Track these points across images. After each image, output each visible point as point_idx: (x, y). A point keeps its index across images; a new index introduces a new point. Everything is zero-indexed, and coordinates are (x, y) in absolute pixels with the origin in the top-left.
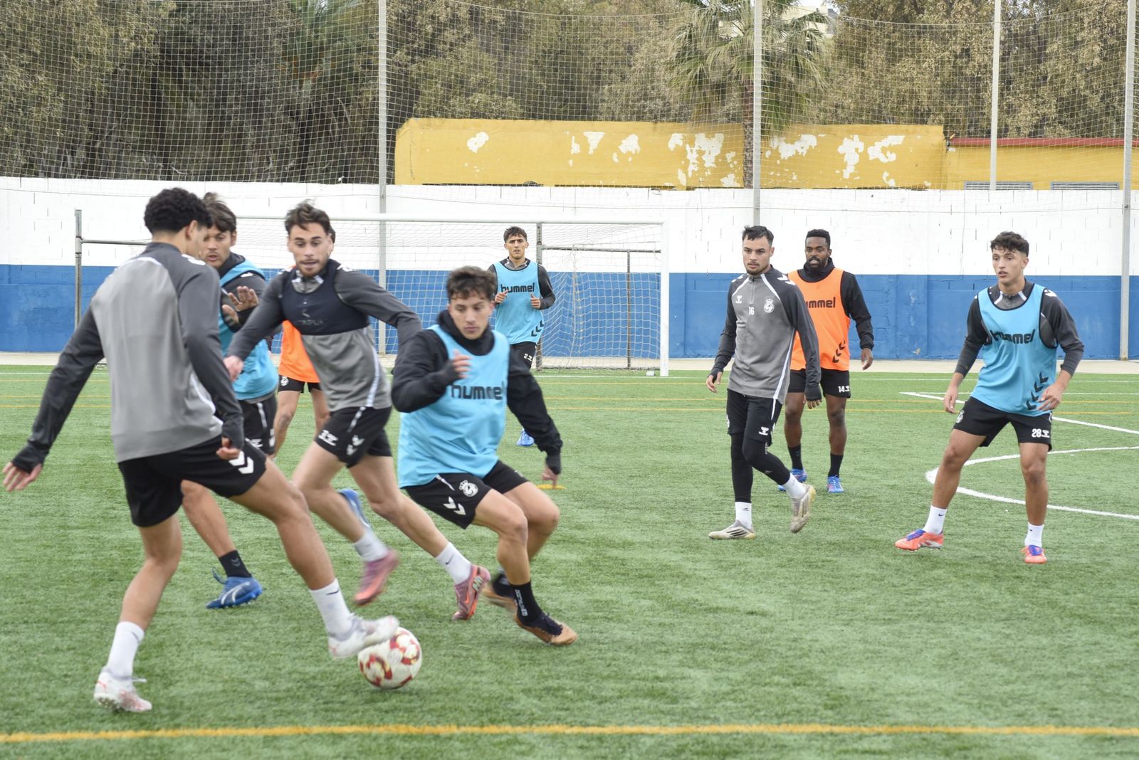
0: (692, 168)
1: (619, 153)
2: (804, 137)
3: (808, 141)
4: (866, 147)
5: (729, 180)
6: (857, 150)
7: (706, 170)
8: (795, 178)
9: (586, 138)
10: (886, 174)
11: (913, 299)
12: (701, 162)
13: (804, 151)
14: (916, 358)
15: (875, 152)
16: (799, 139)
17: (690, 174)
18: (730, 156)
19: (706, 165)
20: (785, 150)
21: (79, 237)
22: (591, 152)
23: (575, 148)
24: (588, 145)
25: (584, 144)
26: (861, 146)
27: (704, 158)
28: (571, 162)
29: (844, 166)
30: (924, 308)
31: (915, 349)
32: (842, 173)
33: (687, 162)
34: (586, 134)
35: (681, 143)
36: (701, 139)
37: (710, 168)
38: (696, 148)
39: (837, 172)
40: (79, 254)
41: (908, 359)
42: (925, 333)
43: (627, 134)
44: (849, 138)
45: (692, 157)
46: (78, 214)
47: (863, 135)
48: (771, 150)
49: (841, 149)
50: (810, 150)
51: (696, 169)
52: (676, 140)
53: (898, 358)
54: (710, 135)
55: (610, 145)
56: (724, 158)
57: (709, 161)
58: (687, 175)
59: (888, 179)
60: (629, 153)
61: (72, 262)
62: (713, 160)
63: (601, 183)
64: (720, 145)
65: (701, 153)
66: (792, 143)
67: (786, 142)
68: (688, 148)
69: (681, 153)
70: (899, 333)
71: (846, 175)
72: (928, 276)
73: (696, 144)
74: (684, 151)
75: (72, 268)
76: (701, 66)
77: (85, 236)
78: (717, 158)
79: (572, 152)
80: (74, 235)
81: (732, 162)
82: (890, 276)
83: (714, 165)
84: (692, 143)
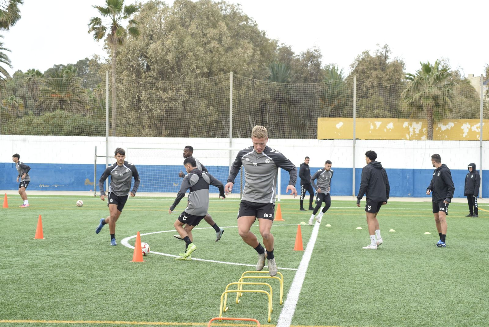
0: (411, 134)
1: (387, 129)
2: (450, 123)
3: (451, 125)
4: (471, 127)
5: (424, 137)
6: (468, 128)
7: (416, 134)
8: (446, 137)
9: (375, 124)
10: (478, 136)
11: (408, 177)
12: (414, 131)
13: (450, 128)
14: (409, 196)
15: (474, 128)
16: (448, 124)
17: (410, 136)
18: (424, 129)
19: (416, 133)
20: (443, 127)
21: (96, 155)
22: (377, 128)
23: (372, 127)
24: (376, 126)
25: (375, 126)
26: (469, 126)
27: (415, 130)
28: (370, 132)
29: (463, 133)
30: (412, 180)
31: (409, 194)
32: (462, 136)
33: (410, 132)
34: (375, 122)
35: (407, 125)
36: (414, 124)
37: (417, 134)
38: (413, 127)
39: (461, 135)
40: (96, 160)
41: (406, 197)
42: (412, 188)
43: (389, 122)
44: (465, 123)
45: (411, 130)
46: (96, 148)
47: (470, 123)
48: (438, 127)
49: (462, 128)
50: (452, 128)
51: (413, 134)
52: (406, 124)
53: (402, 196)
54: (417, 122)
55: (383, 126)
56: (422, 131)
57: (417, 131)
58: (409, 136)
59: (479, 137)
60: (390, 129)
61: (94, 163)
62: (418, 131)
63: (380, 138)
64: (421, 126)
65: (414, 129)
66: (446, 125)
67: (444, 125)
68: (410, 127)
69: (408, 129)
70: (403, 188)
71: (464, 136)
72: (413, 169)
73: (413, 125)
74: (409, 128)
75: (93, 165)
76: (411, 100)
77: (97, 155)
78: (420, 130)
79: (371, 128)
80: (94, 154)
81: (425, 132)
82: (400, 169)
83: (419, 133)
84: (411, 125)
